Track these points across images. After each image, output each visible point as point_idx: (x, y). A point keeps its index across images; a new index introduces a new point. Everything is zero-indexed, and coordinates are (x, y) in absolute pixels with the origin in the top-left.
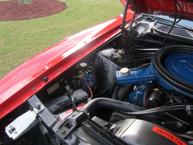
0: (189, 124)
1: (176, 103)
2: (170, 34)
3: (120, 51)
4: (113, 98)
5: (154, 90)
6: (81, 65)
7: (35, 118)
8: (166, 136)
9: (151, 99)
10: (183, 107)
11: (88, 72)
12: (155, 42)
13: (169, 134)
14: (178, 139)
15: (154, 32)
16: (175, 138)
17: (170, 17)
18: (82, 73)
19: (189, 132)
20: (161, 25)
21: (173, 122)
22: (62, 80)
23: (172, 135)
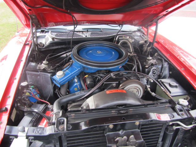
0: (118, 82)
1: (103, 77)
2: (73, 37)
3: (44, 62)
4: (60, 97)
5: (85, 77)
6: (22, 85)
7: (27, 139)
8: (115, 92)
9: (88, 83)
10: (109, 76)
11: (32, 88)
12: (60, 47)
13: (115, 90)
14: (120, 90)
15: (55, 40)
16: (119, 90)
17: (64, 26)
18: (27, 91)
19: (121, 85)
20: (56, 33)
21: (111, 86)
22: (16, 105)
23: (117, 90)
